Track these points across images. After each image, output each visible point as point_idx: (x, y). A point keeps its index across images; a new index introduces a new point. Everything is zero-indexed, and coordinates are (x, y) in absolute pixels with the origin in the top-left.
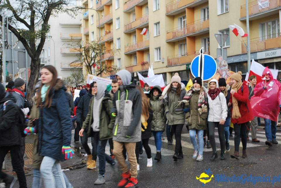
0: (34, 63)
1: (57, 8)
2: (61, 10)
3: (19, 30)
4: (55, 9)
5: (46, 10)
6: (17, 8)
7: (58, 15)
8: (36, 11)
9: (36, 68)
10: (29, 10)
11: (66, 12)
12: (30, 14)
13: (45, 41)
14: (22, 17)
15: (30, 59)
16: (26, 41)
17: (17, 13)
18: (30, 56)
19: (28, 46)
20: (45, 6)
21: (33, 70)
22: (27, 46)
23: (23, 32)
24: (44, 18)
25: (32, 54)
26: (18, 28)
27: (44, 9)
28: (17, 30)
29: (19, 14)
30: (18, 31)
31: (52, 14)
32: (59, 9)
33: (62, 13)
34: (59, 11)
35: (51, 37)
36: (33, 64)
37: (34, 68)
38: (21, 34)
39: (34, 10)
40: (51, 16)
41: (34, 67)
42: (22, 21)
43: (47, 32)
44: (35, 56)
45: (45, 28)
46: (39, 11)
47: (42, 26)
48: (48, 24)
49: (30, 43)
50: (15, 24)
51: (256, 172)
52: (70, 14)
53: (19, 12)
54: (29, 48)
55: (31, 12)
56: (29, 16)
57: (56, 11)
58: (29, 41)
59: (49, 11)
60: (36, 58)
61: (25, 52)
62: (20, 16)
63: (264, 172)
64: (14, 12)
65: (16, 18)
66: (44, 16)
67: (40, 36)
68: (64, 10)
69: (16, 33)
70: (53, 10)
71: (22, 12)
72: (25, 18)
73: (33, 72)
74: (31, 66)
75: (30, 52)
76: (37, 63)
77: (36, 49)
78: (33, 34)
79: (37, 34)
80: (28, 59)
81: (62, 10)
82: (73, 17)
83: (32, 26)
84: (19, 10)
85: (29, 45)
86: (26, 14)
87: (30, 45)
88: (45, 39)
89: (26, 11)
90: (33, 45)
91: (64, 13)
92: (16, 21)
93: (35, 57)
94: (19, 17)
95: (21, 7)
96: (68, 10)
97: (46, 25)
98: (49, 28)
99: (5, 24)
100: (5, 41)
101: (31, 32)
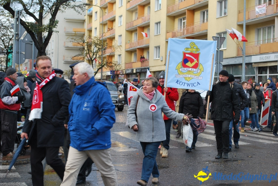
1: (65, 4)
2: (68, 6)
3: (28, 23)
4: (63, 5)
5: (54, 5)
6: (27, 2)
7: (65, 10)
8: (44, 6)
10: (38, 5)
11: (73, 8)
12: (39, 8)
13: (52, 35)
14: (31, 11)
15: (37, 51)
16: (34, 33)
17: (27, 7)
18: (37, 49)
20: (53, 2)
22: (35, 39)
23: (32, 24)
24: (52, 13)
26: (28, 21)
27: (52, 5)
28: (26, 23)
30: (27, 24)
31: (60, 9)
32: (67, 6)
33: (69, 9)
34: (67, 7)
35: (58, 32)
38: (30, 27)
39: (43, 5)
40: (59, 11)
42: (32, 15)
43: (55, 27)
44: (41, 48)
45: (53, 22)
46: (48, 6)
47: (50, 21)
48: (56, 19)
49: (38, 36)
50: (25, 17)
51: (244, 167)
52: (77, 10)
53: (29, 6)
54: (36, 41)
55: (40, 6)
56: (38, 11)
57: (64, 7)
58: (37, 34)
59: (57, 7)
60: (42, 51)
61: (32, 44)
62: (29, 9)
63: (251, 168)
64: (24, 6)
65: (26, 12)
66: (53, 11)
68: (72, 6)
69: (25, 25)
70: (61, 5)
71: (31, 6)
72: (34, 13)
75: (37, 44)
77: (43, 42)
78: (41, 28)
79: (45, 28)
80: (35, 51)
81: (70, 6)
82: (79, 13)
83: (39, 21)
84: (29, 4)
86: (35, 8)
87: (38, 38)
88: (52, 33)
89: (36, 6)
90: (41, 38)
91: (71, 9)
92: (26, 14)
93: (41, 50)
94: (29, 11)
95: (30, 2)
96: (76, 6)
97: (54, 20)
98: (58, 23)
99: (17, 17)
100: (17, 33)
101: (40, 25)
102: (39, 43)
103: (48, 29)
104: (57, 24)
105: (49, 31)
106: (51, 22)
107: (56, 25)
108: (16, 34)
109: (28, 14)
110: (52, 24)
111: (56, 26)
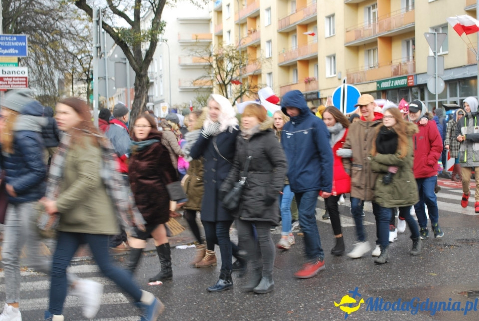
0: (140, 81)
3: (117, 29)
7: (176, 4)
9: (143, 88)
12: (134, 3)
13: (156, 45)
14: (121, 8)
15: (134, 74)
16: (128, 45)
17: (113, 2)
18: (134, 69)
19: (131, 54)
21: (138, 91)
22: (129, 54)
23: (124, 32)
24: (155, 9)
25: (137, 67)
26: (116, 25)
28: (114, 30)
29: (116, 5)
30: (116, 31)
31: (167, 3)
35: (166, 41)
36: (138, 82)
37: (139, 88)
38: (120, 35)
40: (165, 6)
41: (140, 86)
42: (121, 15)
43: (161, 33)
44: (141, 69)
45: (157, 26)
47: (153, 23)
48: (161, 20)
49: (133, 50)
50: (111, 20)
52: (195, 3)
54: (131, 57)
56: (132, 7)
58: (133, 45)
60: (142, 73)
61: (125, 63)
62: (118, 6)
65: (112, 10)
66: (155, 6)
67: (150, 39)
69: (112, 33)
72: (125, 11)
73: (138, 95)
74: (135, 85)
75: (134, 63)
76: (144, 80)
77: (143, 58)
78: (138, 35)
79: (144, 35)
80: (131, 75)
82: (199, 6)
83: (136, 24)
85: (132, 52)
86: (127, 4)
87: (134, 53)
88: (156, 42)
90: (139, 52)
92: (113, 15)
93: (141, 71)
94: (117, 8)
97: (158, 21)
98: (165, 26)
99: (97, 19)
100: (98, 45)
101: (135, 32)
102: (136, 61)
103: (150, 36)
104: (164, 28)
105: (152, 39)
106: (155, 25)
107: (162, 29)
108: (97, 48)
109: (116, 14)
110: (156, 29)
111: (163, 32)
